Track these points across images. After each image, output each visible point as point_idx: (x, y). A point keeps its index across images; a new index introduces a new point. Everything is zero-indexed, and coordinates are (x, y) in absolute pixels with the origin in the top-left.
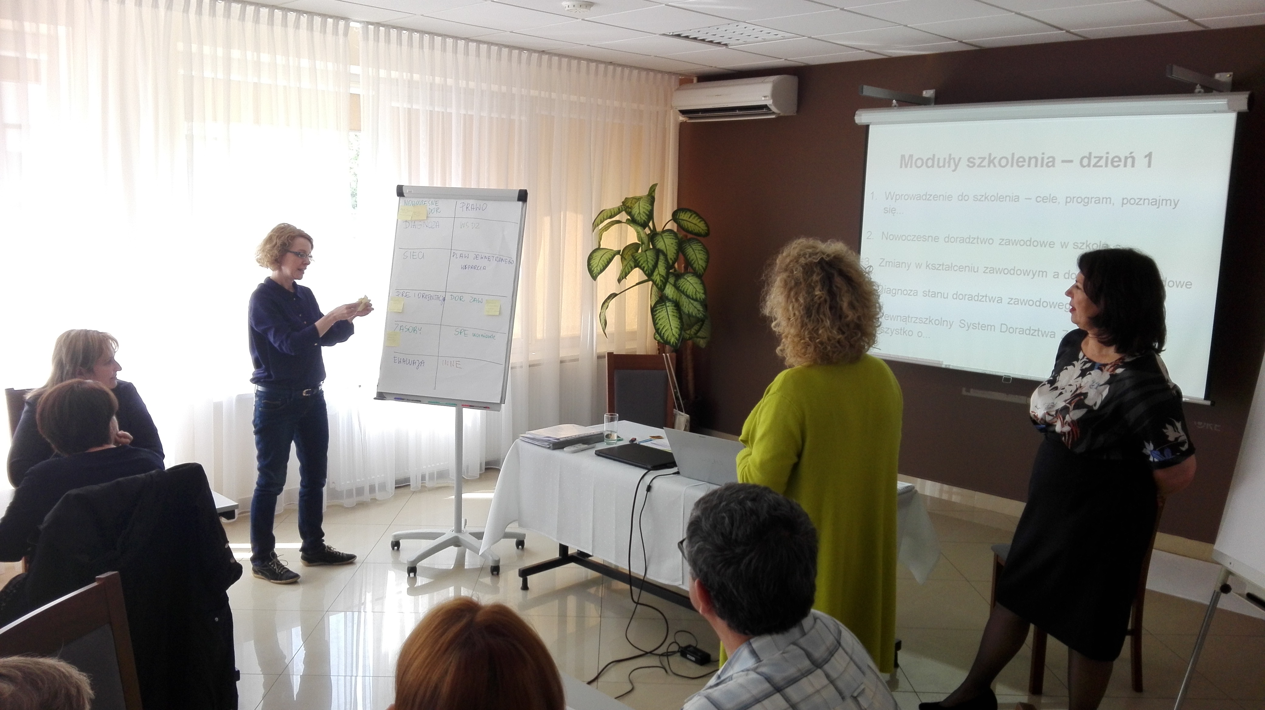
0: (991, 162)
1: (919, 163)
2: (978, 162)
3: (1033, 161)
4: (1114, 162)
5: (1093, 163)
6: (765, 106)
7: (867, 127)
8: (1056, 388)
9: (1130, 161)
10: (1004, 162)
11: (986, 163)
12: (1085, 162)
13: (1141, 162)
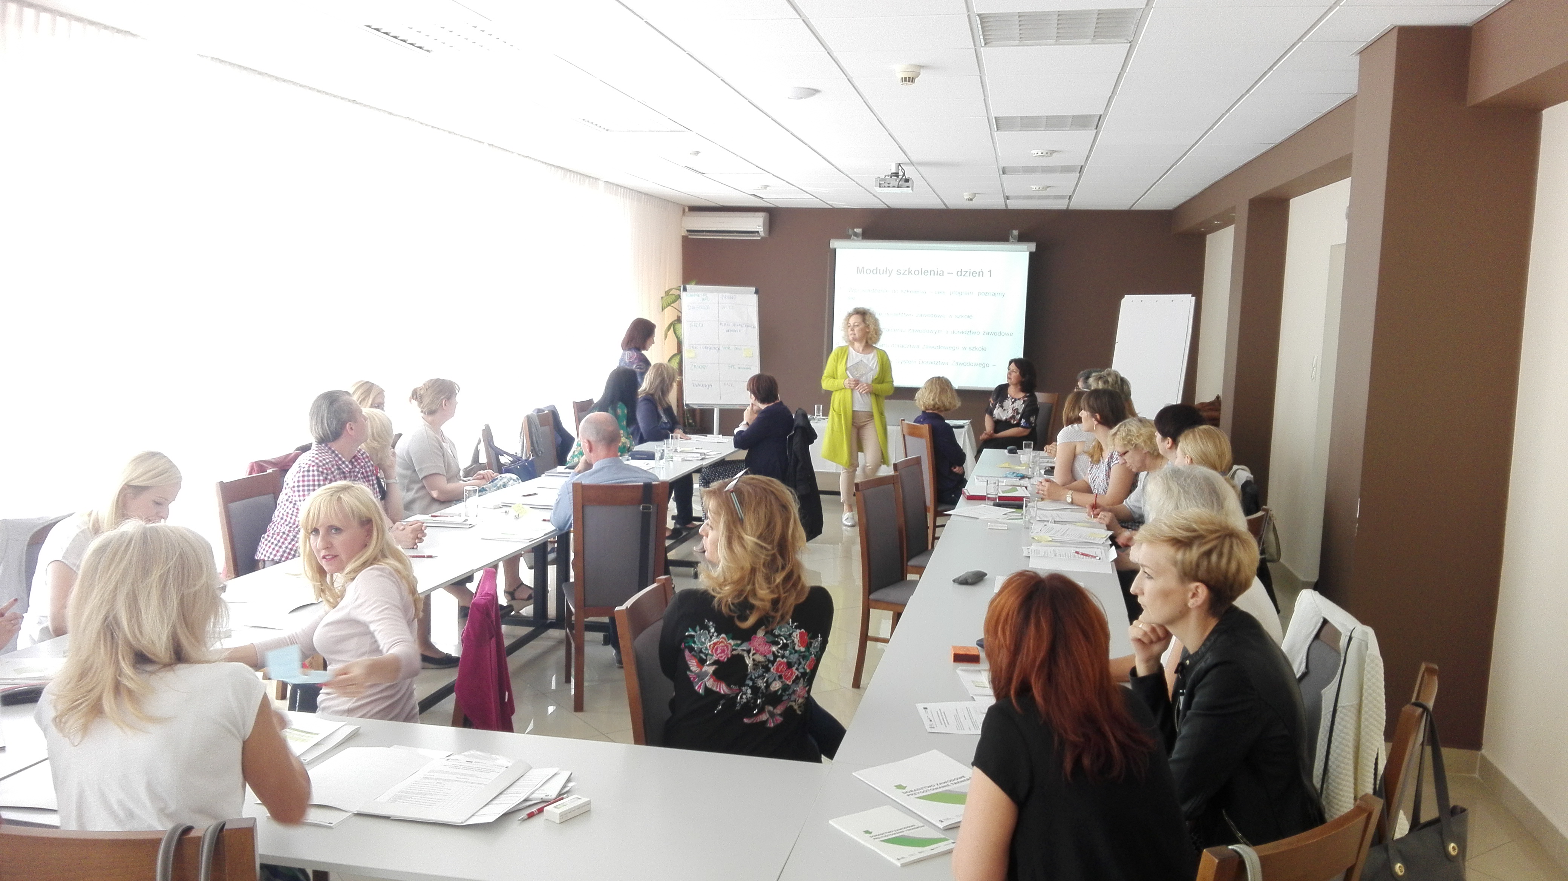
0: (910, 272)
1: (868, 271)
2: (902, 272)
3: (932, 273)
4: (973, 274)
5: (963, 275)
6: (758, 232)
7: (835, 249)
8: (1005, 410)
9: (981, 274)
10: (917, 272)
11: (907, 272)
12: (959, 274)
13: (987, 274)
